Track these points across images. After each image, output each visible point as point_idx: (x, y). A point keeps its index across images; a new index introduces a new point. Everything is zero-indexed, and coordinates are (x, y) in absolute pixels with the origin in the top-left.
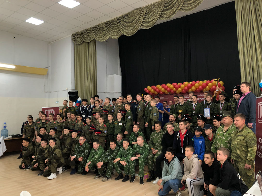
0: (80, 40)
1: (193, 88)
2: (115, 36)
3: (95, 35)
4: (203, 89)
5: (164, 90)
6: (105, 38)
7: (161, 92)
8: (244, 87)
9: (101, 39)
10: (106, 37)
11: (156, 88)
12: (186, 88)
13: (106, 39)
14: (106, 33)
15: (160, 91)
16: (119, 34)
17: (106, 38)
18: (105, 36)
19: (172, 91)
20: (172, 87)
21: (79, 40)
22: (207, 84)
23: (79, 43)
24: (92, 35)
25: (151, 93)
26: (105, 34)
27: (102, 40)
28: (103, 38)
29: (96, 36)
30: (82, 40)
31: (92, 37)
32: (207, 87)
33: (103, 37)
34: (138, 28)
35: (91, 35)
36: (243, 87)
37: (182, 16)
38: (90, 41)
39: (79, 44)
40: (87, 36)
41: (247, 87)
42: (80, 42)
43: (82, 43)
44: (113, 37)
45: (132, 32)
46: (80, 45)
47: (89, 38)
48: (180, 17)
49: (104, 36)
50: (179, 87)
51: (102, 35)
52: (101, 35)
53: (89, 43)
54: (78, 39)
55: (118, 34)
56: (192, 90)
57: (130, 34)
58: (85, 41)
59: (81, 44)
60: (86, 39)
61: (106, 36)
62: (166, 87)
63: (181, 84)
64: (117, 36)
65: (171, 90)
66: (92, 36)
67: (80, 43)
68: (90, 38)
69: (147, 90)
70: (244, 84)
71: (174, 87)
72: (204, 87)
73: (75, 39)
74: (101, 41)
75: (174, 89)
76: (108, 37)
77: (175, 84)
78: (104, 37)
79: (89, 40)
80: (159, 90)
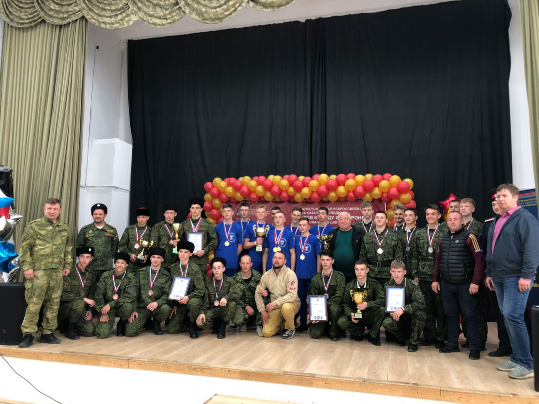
0: (30, 16)
1: (341, 189)
2: (160, 18)
3: (88, 6)
4: (364, 195)
5: (261, 190)
6: (121, 20)
7: (254, 196)
8: (508, 196)
9: (108, 20)
10: (127, 19)
11: (239, 185)
12: (323, 188)
13: (125, 23)
14: (129, 4)
15: (250, 192)
16: (174, 14)
17: (128, 22)
18: (124, 15)
19: (284, 195)
20: (285, 184)
21: (26, 15)
22: (376, 184)
23: (22, 24)
24: (77, 6)
25: (224, 196)
26: (122, 8)
27: (113, 24)
28: (113, 20)
29: (91, 10)
30: (35, 16)
31: (75, 10)
32: (376, 191)
33: (116, 16)
34: (239, 6)
35: (73, 5)
36: (504, 196)
37: (309, 19)
38: (65, 22)
39: (24, 28)
40: (57, 6)
41: (513, 197)
42: (28, 21)
43: (36, 26)
44: (151, 20)
45: (220, 14)
46: (27, 31)
47: (63, 13)
48: (303, 20)
49: (121, 14)
50: (305, 185)
51: (112, 11)
52: (108, 8)
53: (61, 26)
54: (21, 12)
55: (169, 14)
56: (336, 195)
57: (211, 18)
58: (49, 20)
59: (32, 27)
60: (51, 13)
61: (128, 16)
62: (268, 183)
63: (308, 178)
64: (167, 19)
65: (281, 191)
66: (77, 9)
67: (26, 26)
68: (67, 12)
69: (213, 187)
70: (506, 190)
71: (291, 184)
72: (367, 189)
73: (10, 12)
74: (108, 27)
75: (291, 189)
76: (134, 18)
77: (293, 177)
78: (120, 17)
79: (64, 19)
80: (248, 189)
